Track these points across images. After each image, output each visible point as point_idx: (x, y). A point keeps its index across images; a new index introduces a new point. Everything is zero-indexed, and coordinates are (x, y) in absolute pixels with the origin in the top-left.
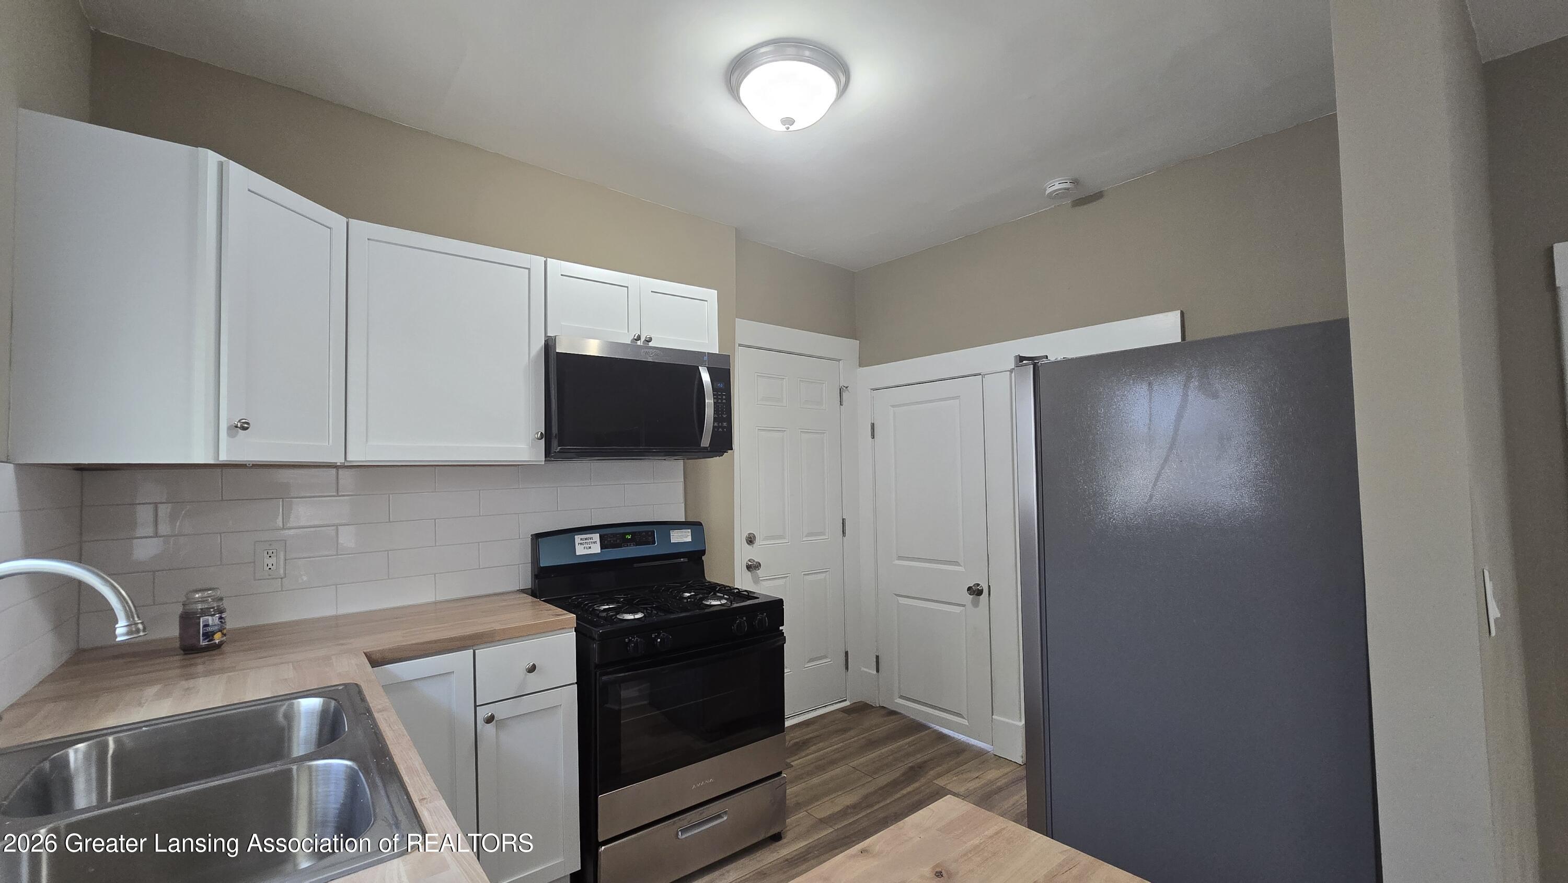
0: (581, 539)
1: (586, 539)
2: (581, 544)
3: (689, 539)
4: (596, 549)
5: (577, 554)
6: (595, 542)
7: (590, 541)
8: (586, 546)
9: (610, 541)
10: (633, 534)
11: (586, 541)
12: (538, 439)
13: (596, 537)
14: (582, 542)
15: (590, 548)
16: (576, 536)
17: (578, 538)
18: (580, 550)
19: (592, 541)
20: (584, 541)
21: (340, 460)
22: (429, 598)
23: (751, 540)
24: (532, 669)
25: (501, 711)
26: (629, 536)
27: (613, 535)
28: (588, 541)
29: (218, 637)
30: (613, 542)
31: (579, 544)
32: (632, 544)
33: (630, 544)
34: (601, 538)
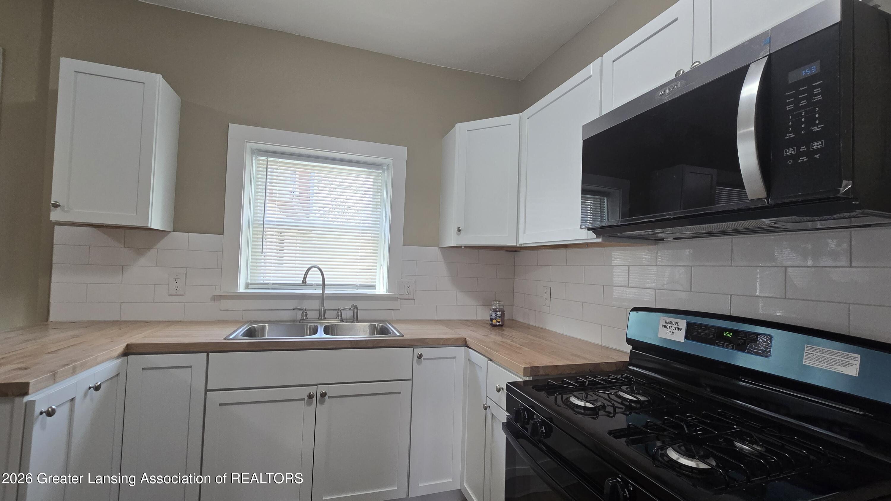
0: (666, 322)
1: (671, 323)
2: (665, 326)
3: (852, 371)
4: (680, 336)
5: (659, 336)
6: (680, 329)
7: (674, 326)
8: (670, 330)
9: (701, 333)
11: (671, 325)
13: (683, 324)
14: (667, 325)
15: (673, 333)
16: (661, 317)
17: (663, 320)
18: (662, 333)
19: (676, 326)
20: (669, 325)
22: (598, 341)
24: (499, 390)
25: (493, 409)
26: (729, 334)
27: (708, 327)
28: (673, 326)
29: (494, 321)
30: (703, 334)
31: (663, 326)
32: (730, 345)
33: (727, 345)
34: (689, 326)
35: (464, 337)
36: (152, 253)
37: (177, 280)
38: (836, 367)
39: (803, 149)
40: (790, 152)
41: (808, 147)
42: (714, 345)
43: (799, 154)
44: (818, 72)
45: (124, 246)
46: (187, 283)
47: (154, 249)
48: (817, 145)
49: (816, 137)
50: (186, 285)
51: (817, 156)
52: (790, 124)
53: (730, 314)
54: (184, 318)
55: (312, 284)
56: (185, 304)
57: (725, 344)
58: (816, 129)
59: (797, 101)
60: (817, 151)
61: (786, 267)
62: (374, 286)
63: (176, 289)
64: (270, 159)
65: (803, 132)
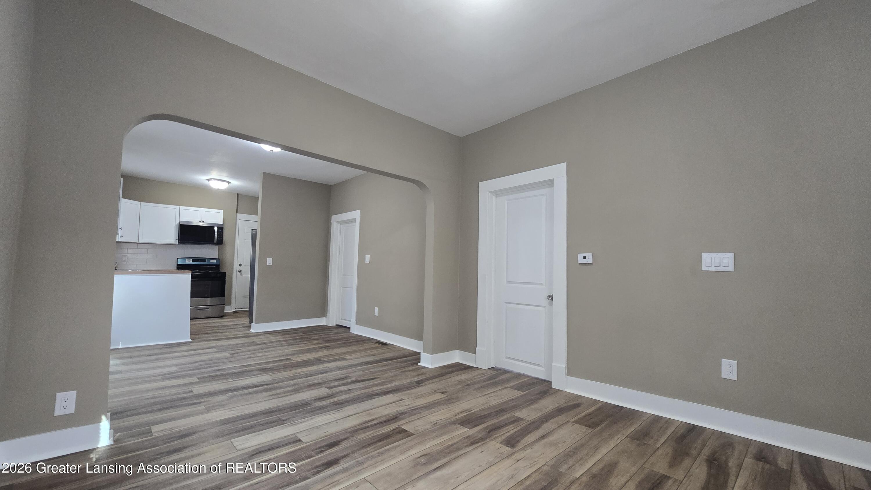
3: (215, 262)
10: (201, 260)
12: (176, 240)
13: (191, 260)
17: (187, 259)
18: (187, 262)
21: (137, 242)
23: (240, 265)
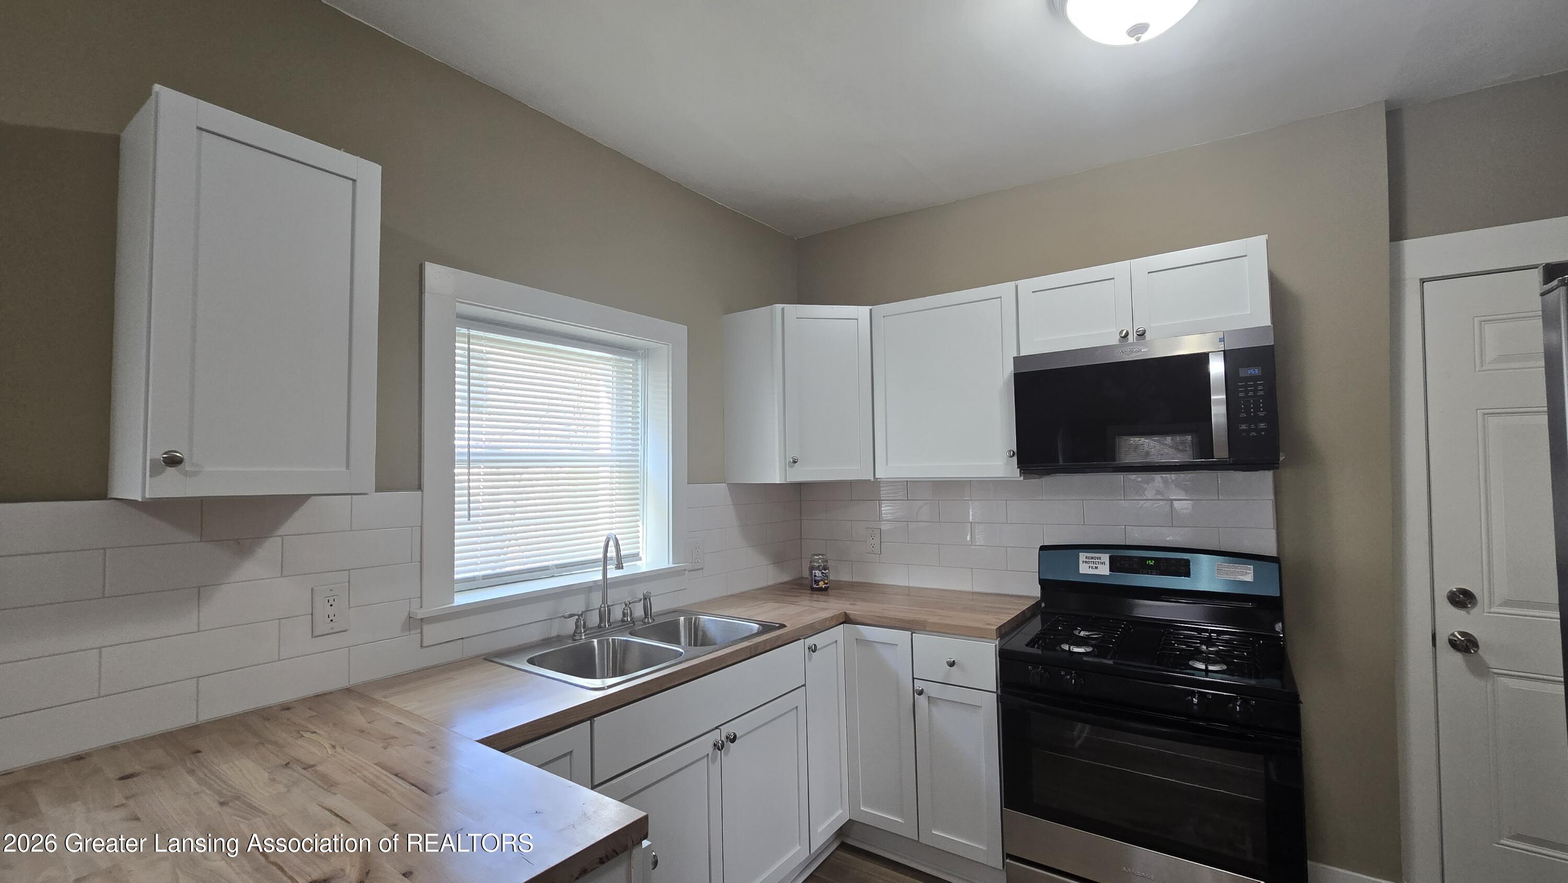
0: (1086, 557)
1: (1092, 558)
2: (1086, 562)
3: (1249, 578)
4: (1104, 570)
5: (1080, 572)
6: (1104, 563)
7: (1097, 560)
8: (1092, 565)
9: (1124, 564)
10: (1156, 560)
11: (1093, 560)
12: (1011, 457)
13: (1105, 558)
14: (1088, 560)
15: (1096, 568)
16: (1080, 554)
17: (1083, 556)
18: (1084, 569)
19: (1099, 560)
20: (1090, 560)
21: (872, 479)
22: (967, 587)
24: (952, 664)
25: (933, 690)
26: (1152, 562)
27: (1131, 558)
28: (1095, 561)
29: (821, 583)
30: (1126, 565)
31: (1083, 562)
32: (1154, 571)
33: (1151, 572)
34: (1112, 559)
35: (844, 611)
36: (270, 548)
37: (331, 600)
38: (1239, 577)
39: (1253, 426)
40: (1244, 427)
41: (1256, 426)
42: (1139, 574)
43: (1250, 430)
44: (1259, 374)
45: (201, 540)
46: (351, 603)
47: (276, 536)
48: (1262, 425)
49: (1262, 420)
50: (349, 608)
51: (1263, 433)
52: (1243, 406)
53: (1126, 543)
54: (349, 682)
55: (548, 566)
56: (349, 649)
57: (1150, 571)
58: (1262, 414)
59: (1247, 392)
60: (1263, 430)
61: (1172, 500)
62: (638, 554)
63: (332, 620)
64: (473, 332)
65: (1252, 414)
